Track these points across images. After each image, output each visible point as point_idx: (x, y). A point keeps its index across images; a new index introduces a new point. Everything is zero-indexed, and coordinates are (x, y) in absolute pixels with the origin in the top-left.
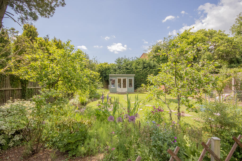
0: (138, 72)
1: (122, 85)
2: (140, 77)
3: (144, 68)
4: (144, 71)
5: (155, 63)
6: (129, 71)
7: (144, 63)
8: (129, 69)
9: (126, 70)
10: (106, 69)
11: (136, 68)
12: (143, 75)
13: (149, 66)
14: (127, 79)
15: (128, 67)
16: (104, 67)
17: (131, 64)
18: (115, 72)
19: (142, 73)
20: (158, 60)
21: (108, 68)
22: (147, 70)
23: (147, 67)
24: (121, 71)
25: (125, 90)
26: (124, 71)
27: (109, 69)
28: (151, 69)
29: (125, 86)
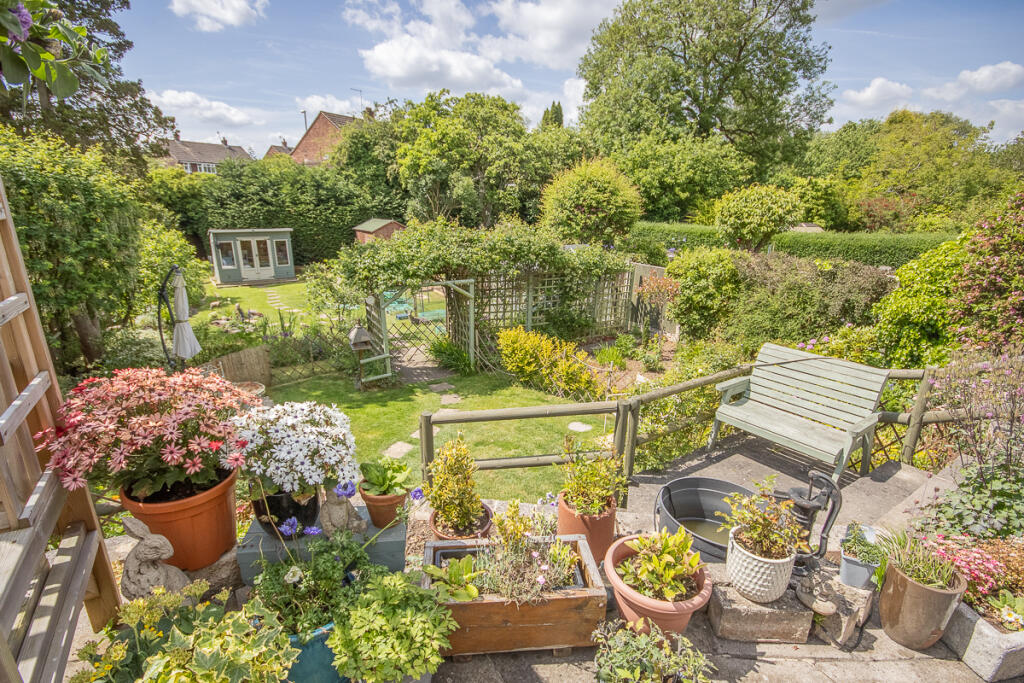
0: (301, 215)
1: (256, 260)
2: (311, 230)
3: (320, 201)
4: (321, 212)
5: (351, 187)
6: (273, 209)
7: (319, 186)
8: (271, 204)
9: (261, 205)
10: (185, 196)
11: (295, 203)
12: (317, 225)
13: (335, 197)
14: (269, 242)
15: (268, 195)
16: (175, 189)
17: (276, 185)
18: (222, 210)
19: (315, 218)
20: (360, 176)
21: (192, 192)
22: (329, 209)
23: (328, 200)
24: (245, 208)
25: (268, 273)
26: (254, 209)
27: (194, 196)
28: (340, 208)
29: (265, 263)
